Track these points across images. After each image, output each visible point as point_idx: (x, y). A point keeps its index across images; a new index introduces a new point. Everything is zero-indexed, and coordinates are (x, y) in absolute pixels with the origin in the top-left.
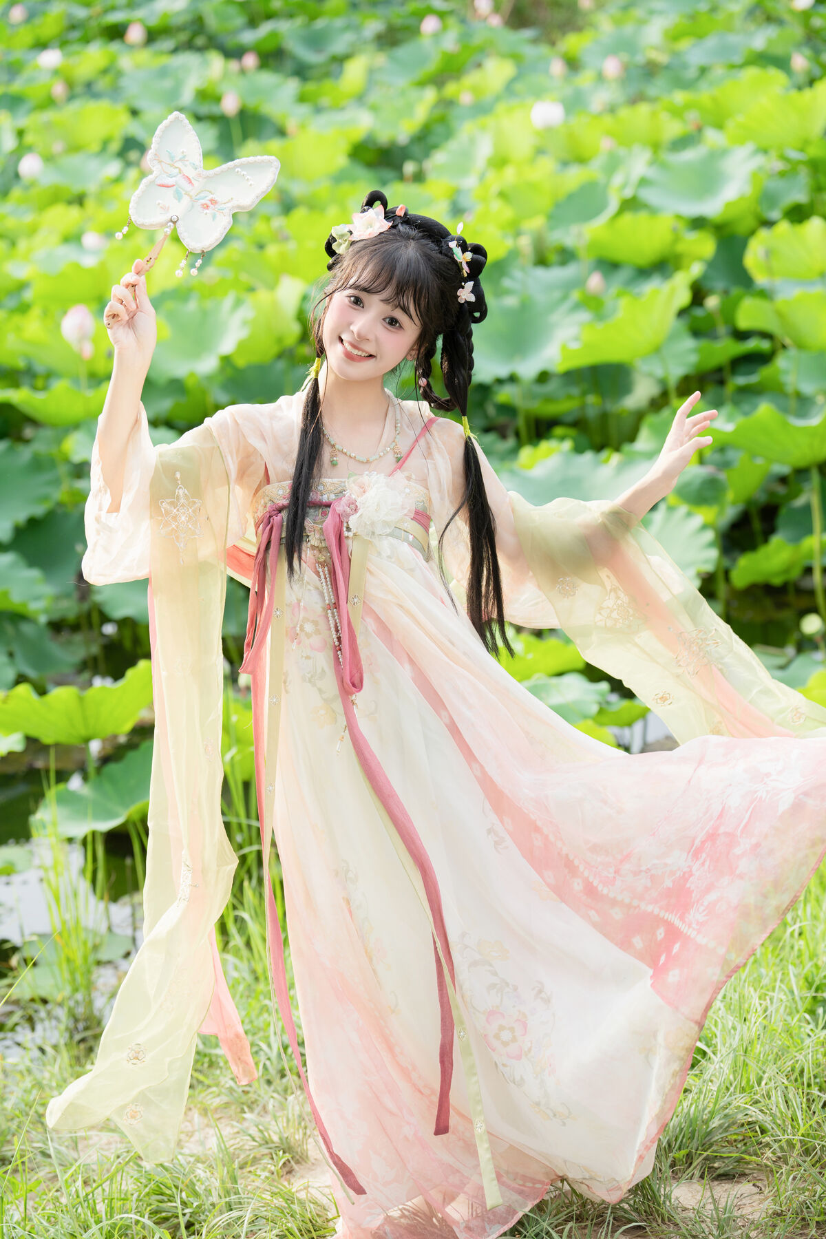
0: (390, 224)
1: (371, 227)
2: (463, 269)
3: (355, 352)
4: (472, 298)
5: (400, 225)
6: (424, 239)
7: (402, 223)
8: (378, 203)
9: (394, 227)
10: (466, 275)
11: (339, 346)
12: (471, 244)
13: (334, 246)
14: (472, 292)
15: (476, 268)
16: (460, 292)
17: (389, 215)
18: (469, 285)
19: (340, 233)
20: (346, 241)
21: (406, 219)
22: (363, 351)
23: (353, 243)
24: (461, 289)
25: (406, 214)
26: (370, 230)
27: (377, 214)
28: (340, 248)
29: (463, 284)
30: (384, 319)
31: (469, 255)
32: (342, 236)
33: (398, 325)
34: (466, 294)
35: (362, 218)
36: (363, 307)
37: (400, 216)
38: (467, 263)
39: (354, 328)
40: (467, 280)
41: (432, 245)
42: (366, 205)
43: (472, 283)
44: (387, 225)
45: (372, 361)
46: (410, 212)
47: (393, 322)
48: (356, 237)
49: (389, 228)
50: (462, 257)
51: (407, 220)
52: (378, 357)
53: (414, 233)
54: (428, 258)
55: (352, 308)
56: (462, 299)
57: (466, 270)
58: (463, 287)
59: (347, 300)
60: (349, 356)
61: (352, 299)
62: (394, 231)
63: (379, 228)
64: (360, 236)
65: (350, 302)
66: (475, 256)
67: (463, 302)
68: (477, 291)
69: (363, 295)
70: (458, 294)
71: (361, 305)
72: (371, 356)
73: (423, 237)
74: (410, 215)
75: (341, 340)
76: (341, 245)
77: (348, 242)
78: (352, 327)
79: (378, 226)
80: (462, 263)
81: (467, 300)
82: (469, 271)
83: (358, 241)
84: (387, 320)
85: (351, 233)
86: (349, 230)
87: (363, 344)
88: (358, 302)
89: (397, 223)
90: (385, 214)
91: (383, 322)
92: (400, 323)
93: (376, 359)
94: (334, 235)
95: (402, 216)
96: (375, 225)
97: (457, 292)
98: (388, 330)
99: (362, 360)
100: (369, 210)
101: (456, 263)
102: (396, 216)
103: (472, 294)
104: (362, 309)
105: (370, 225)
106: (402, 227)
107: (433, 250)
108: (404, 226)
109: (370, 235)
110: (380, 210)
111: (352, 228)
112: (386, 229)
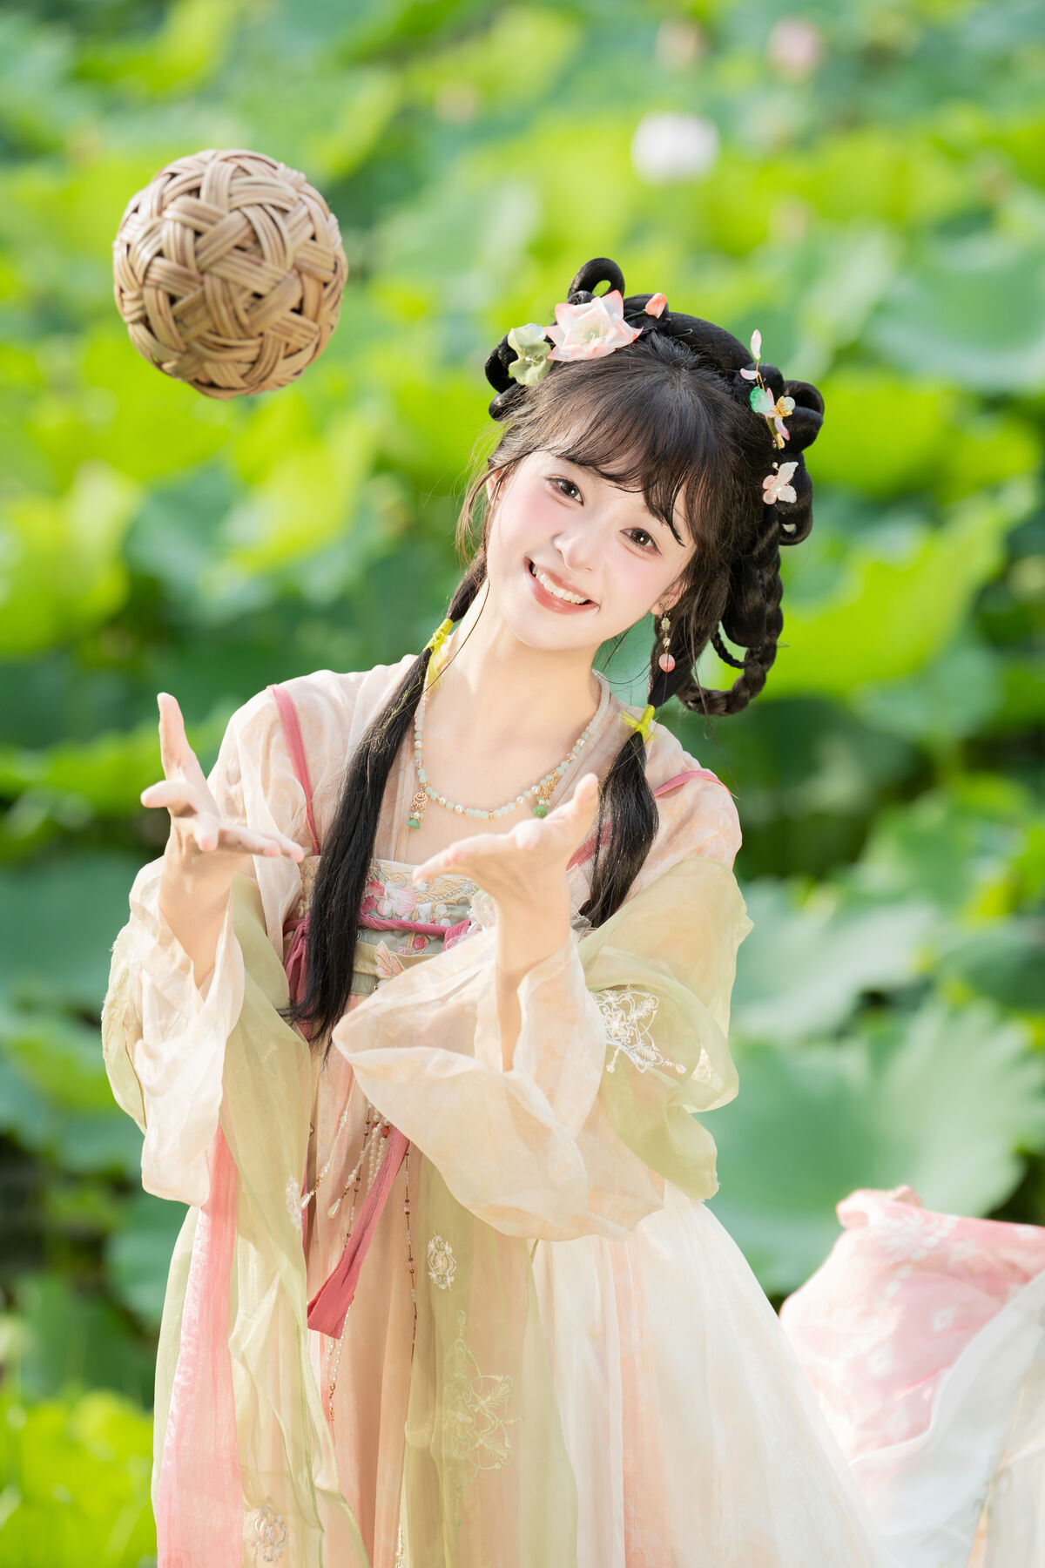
0: (638, 332)
1: (597, 336)
2: (776, 432)
3: (560, 593)
4: (790, 496)
5: (654, 335)
6: (703, 366)
7: (657, 332)
8: (604, 285)
9: (642, 338)
10: (782, 445)
11: (525, 577)
12: (791, 383)
13: (513, 370)
14: (792, 483)
15: (804, 431)
16: (768, 483)
17: (634, 312)
18: (788, 469)
19: (528, 343)
20: (540, 359)
21: (665, 324)
22: (576, 591)
23: (555, 366)
24: (771, 477)
25: (665, 313)
26: (596, 342)
27: (610, 310)
28: (527, 374)
30: (623, 532)
31: (788, 404)
32: (532, 349)
33: (650, 544)
34: (778, 488)
35: (576, 315)
36: (582, 503)
37: (653, 317)
38: (786, 420)
39: (564, 545)
40: (782, 457)
41: (721, 382)
42: (580, 288)
43: (796, 464)
44: (630, 334)
45: (590, 614)
46: (671, 310)
47: (639, 536)
48: (565, 352)
49: (635, 341)
50: (774, 408)
51: (669, 326)
52: (605, 605)
53: (681, 353)
54: (714, 408)
55: (558, 501)
56: (769, 498)
57: (781, 436)
58: (775, 473)
59: (548, 486)
60: (544, 597)
61: (560, 483)
62: (642, 347)
63: (614, 339)
64: (574, 352)
65: (556, 488)
66: (801, 409)
67: (772, 501)
68: (800, 482)
69: (578, 475)
70: (765, 486)
71: (578, 497)
72: (588, 602)
73: (701, 364)
74: (674, 315)
75: (531, 566)
76: (527, 366)
77: (543, 363)
78: (559, 544)
79: (612, 333)
80: (773, 420)
81: (780, 499)
82: (788, 438)
83: (566, 364)
84: (630, 533)
85: (553, 346)
86: (548, 340)
87: (577, 579)
88: (569, 488)
89: (650, 331)
90: (625, 315)
91: (622, 536)
92: (652, 541)
93: (596, 609)
94: (513, 344)
95: (658, 317)
96: (606, 333)
97: (762, 482)
98: (631, 551)
99: (568, 607)
100: (588, 300)
101: (760, 420)
102: (646, 315)
103: (792, 489)
104: (579, 505)
105: (594, 332)
106: (659, 341)
107: (726, 396)
108: (664, 338)
109: (595, 351)
110: (615, 299)
111: (553, 333)
112: (629, 341)
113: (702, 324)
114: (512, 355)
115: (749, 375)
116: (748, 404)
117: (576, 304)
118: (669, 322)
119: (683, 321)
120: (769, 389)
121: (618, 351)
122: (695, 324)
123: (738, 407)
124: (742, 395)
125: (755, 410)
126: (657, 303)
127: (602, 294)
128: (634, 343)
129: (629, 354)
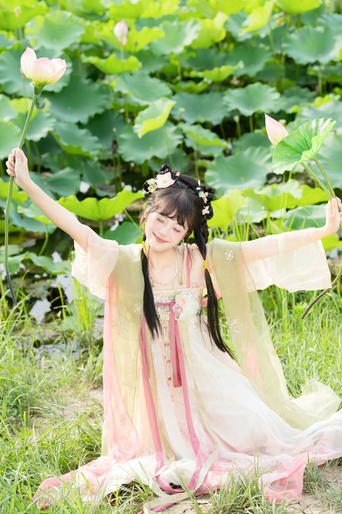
0: (175, 181)
7: (178, 180)
10: (206, 203)
12: (208, 189)
13: (149, 188)
14: (208, 210)
15: (210, 199)
17: (173, 177)
18: (207, 208)
21: (180, 178)
23: (157, 189)
24: (204, 209)
25: (180, 176)
26: (165, 184)
27: (168, 176)
28: (151, 190)
29: (205, 207)
31: (207, 194)
32: (152, 185)
34: (205, 211)
35: (161, 177)
37: (178, 177)
38: (207, 197)
40: (206, 205)
41: (193, 192)
42: (162, 171)
48: (159, 186)
50: (204, 195)
52: (171, 242)
53: (183, 185)
57: (206, 200)
64: (161, 186)
66: (210, 194)
68: (210, 209)
70: (203, 211)
72: (166, 241)
75: (154, 234)
76: (151, 188)
77: (155, 188)
78: (160, 231)
79: (169, 182)
80: (204, 197)
81: (206, 213)
83: (160, 189)
85: (157, 184)
86: (155, 183)
90: (171, 176)
93: (169, 243)
94: (148, 183)
96: (168, 182)
100: (164, 174)
101: (201, 198)
102: (176, 177)
105: (165, 182)
106: (179, 182)
107: (193, 194)
108: (180, 182)
109: (165, 186)
110: (169, 174)
111: (156, 181)
112: (172, 183)
114: (149, 186)
115: (198, 189)
116: (198, 195)
117: (161, 174)
119: (184, 177)
120: (203, 191)
121: (170, 186)
122: (186, 178)
123: (196, 196)
124: (197, 193)
125: (200, 196)
126: (178, 174)
127: (167, 172)
128: (174, 184)
129: (172, 187)
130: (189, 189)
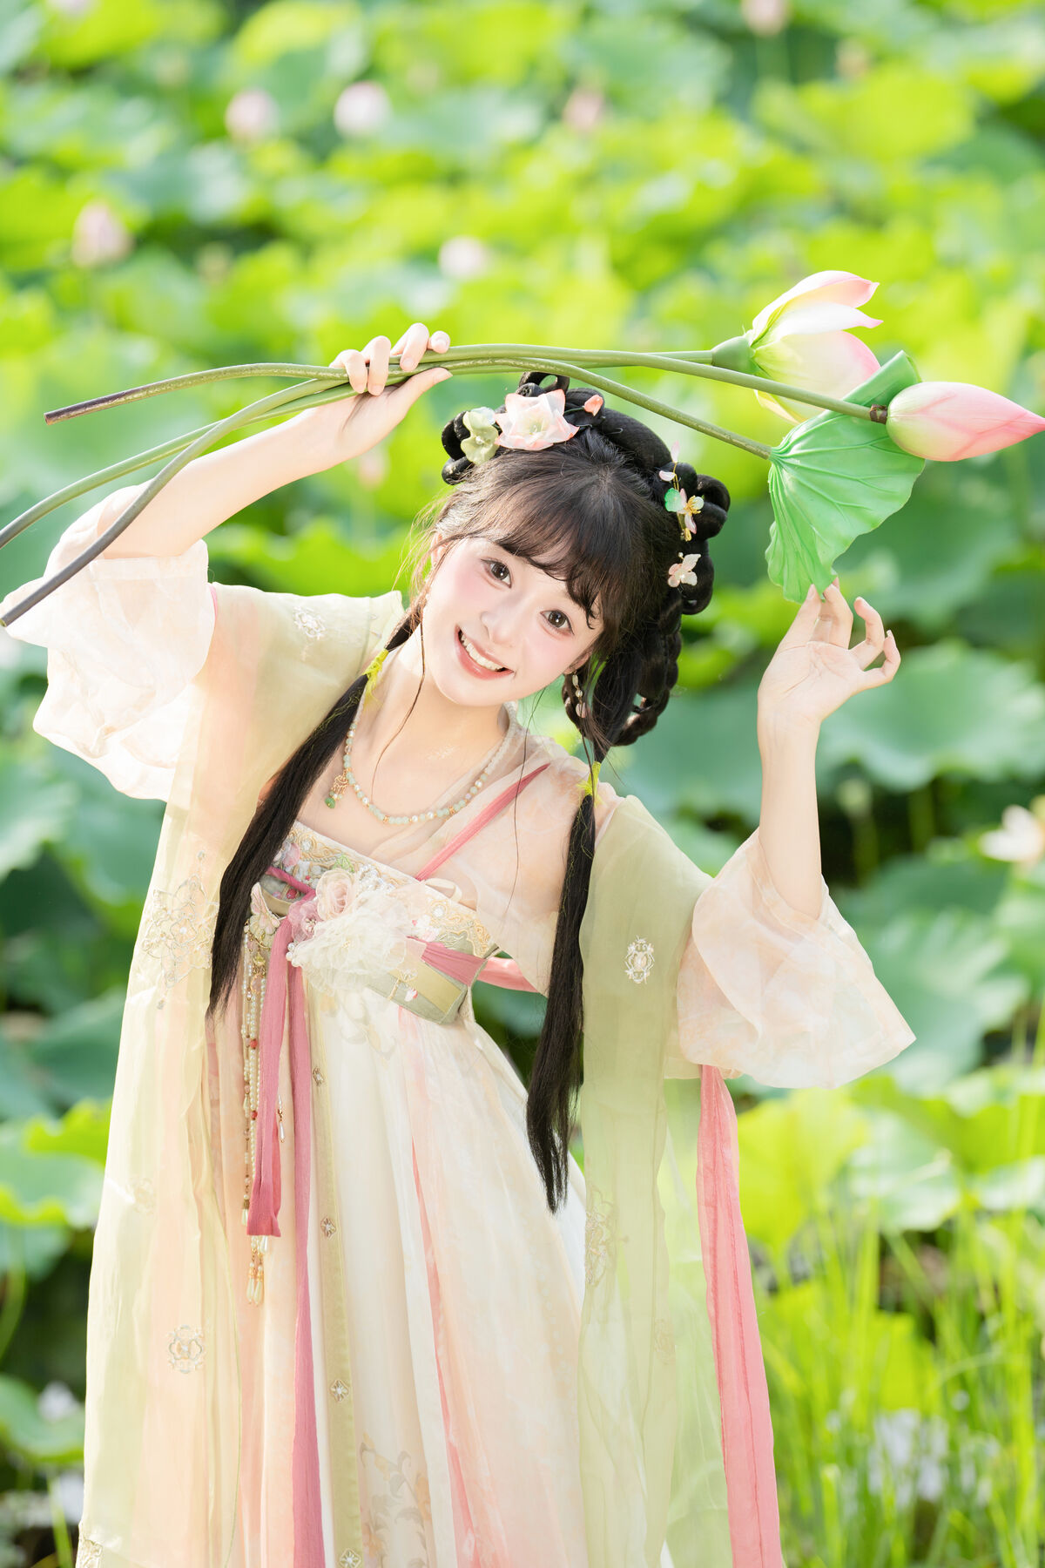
0: (575, 430)
1: (539, 431)
2: (685, 527)
3: (482, 661)
4: (693, 580)
5: (589, 431)
6: (629, 467)
7: (592, 429)
9: (578, 435)
10: (689, 538)
11: (454, 642)
12: (703, 482)
13: (465, 445)
14: (693, 570)
15: (708, 525)
16: (674, 570)
18: (692, 560)
19: (479, 425)
20: (489, 441)
21: (599, 421)
22: (495, 661)
23: (499, 451)
24: (675, 566)
25: (600, 412)
26: (536, 436)
27: (553, 407)
28: (475, 452)
29: (681, 555)
30: (542, 613)
31: (698, 503)
32: (482, 431)
33: (565, 625)
34: (683, 573)
35: (523, 406)
36: (510, 586)
37: (590, 414)
38: (693, 515)
40: (688, 549)
41: (643, 484)
42: (528, 381)
43: (699, 556)
44: (567, 430)
45: (506, 679)
46: (607, 409)
47: (557, 618)
48: (507, 441)
49: (570, 438)
50: (685, 505)
51: (603, 424)
52: (518, 672)
53: (608, 450)
54: (629, 507)
55: (488, 581)
56: (672, 582)
57: (690, 528)
58: (679, 561)
59: (482, 567)
60: (466, 662)
61: (492, 566)
62: (576, 446)
63: (552, 436)
64: (517, 441)
65: (488, 571)
66: (709, 505)
67: (676, 584)
68: (702, 569)
69: (509, 560)
70: (670, 573)
71: (506, 580)
72: (504, 670)
73: (626, 466)
74: (608, 414)
75: (460, 633)
76: (477, 446)
77: (492, 445)
78: (486, 620)
79: (551, 430)
80: (684, 516)
81: (683, 582)
82: (694, 532)
83: (511, 452)
84: (547, 616)
85: (500, 432)
86: (496, 425)
87: (497, 652)
88: (500, 571)
89: (587, 427)
90: (566, 408)
91: (541, 617)
92: (568, 622)
93: (512, 675)
94: (467, 423)
95: (594, 415)
96: (545, 429)
97: (668, 569)
98: (547, 632)
99: (487, 674)
100: (535, 394)
101: (674, 515)
102: (584, 411)
103: (694, 574)
104: (507, 588)
105: (536, 427)
106: (593, 438)
107: (644, 494)
108: (596, 436)
109: (535, 444)
110: (559, 395)
111: (502, 420)
112: (565, 438)
113: (632, 423)
114: (467, 434)
115: (667, 476)
116: (663, 503)
117: (524, 395)
118: (604, 420)
119: (616, 420)
120: (682, 490)
121: (555, 447)
122: (625, 424)
123: (653, 504)
124: (658, 492)
125: (669, 507)
126: (595, 403)
127: (548, 390)
128: (570, 441)
129: (564, 452)
130: (627, 471)
